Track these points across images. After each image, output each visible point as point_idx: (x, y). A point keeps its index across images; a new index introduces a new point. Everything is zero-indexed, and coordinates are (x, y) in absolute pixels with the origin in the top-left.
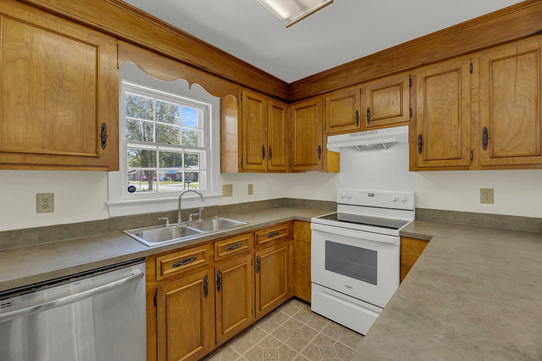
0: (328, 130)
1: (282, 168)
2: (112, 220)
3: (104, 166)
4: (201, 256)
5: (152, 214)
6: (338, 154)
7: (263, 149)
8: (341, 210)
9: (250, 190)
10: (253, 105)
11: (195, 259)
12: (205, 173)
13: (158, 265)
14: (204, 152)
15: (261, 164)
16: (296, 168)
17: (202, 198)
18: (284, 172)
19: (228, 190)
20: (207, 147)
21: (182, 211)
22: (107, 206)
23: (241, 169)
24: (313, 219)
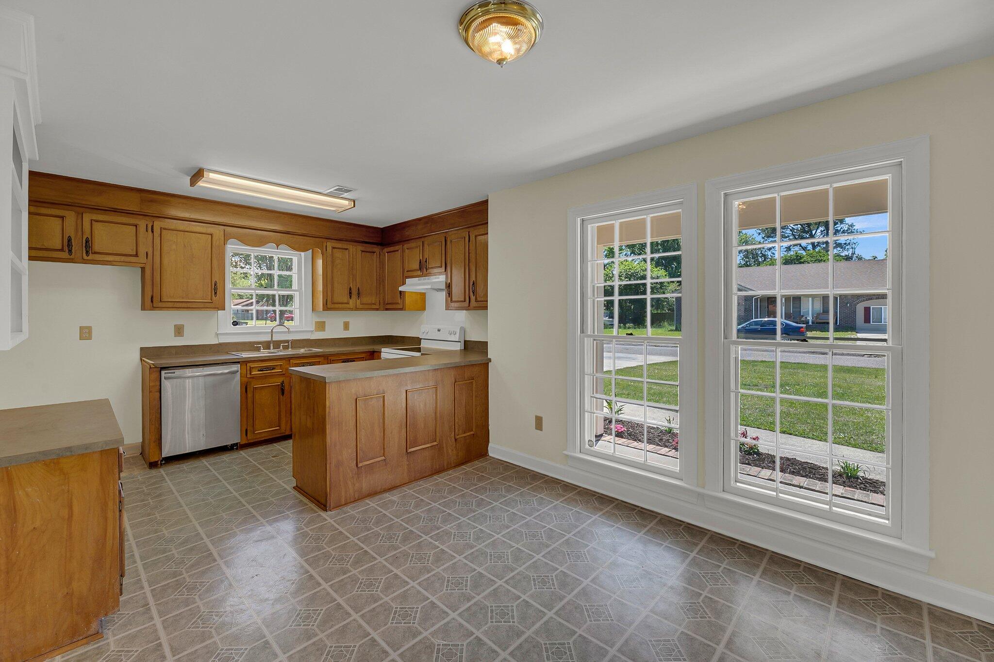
0: (406, 274)
1: (374, 307)
2: (220, 344)
3: (216, 308)
4: (279, 367)
5: (250, 343)
6: (424, 294)
7: (350, 289)
8: (424, 344)
9: (346, 326)
10: (338, 254)
11: (273, 369)
12: (298, 310)
13: (248, 368)
14: (298, 293)
15: (348, 303)
16: (388, 307)
17: (289, 332)
18: (377, 309)
19: (321, 326)
20: (300, 290)
21: (274, 341)
22: (217, 335)
23: (326, 308)
24: (383, 350)
